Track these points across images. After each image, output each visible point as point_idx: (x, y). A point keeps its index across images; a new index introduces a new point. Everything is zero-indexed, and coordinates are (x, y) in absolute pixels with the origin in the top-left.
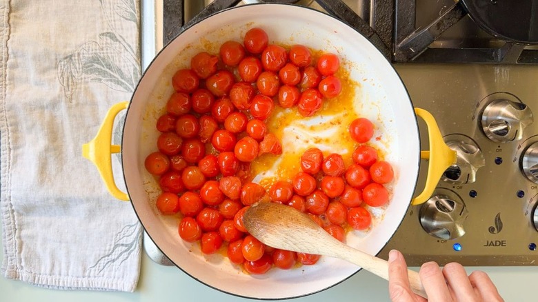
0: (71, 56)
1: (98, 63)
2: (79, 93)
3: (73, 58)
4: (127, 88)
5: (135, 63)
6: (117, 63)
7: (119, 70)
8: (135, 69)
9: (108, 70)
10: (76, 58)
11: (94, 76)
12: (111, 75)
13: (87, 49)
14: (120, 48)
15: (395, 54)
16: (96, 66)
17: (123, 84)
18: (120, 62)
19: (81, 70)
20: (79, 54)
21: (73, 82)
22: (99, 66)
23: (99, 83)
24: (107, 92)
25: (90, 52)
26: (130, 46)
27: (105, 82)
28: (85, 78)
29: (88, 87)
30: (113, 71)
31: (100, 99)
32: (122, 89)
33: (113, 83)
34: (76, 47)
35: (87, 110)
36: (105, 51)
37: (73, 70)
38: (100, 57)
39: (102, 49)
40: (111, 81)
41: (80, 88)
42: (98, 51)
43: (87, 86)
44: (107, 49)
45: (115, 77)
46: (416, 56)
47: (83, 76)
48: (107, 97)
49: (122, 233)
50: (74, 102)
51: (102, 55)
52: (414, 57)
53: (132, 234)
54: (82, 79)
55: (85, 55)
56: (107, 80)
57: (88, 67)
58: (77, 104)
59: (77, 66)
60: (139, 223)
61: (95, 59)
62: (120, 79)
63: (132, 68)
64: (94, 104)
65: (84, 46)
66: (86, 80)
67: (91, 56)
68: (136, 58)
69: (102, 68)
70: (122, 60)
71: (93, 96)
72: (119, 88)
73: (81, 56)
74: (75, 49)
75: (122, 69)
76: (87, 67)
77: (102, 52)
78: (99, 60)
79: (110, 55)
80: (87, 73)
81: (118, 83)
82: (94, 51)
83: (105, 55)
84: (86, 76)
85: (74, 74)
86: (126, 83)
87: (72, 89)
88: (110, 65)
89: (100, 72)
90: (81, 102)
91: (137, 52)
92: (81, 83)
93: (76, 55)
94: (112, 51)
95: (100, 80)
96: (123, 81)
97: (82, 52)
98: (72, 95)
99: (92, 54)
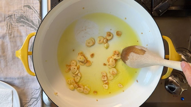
0: (11, 15)
1: (23, 19)
2: (15, 31)
3: (12, 16)
4: (35, 29)
5: (39, 18)
6: (31, 18)
7: (32, 22)
8: (39, 21)
9: (27, 21)
10: (13, 16)
11: (21, 24)
12: (28, 24)
13: (18, 12)
14: (32, 12)
15: (153, 13)
16: (22, 20)
17: (34, 27)
18: (32, 18)
19: (15, 22)
20: (14, 15)
21: (12, 27)
22: (23, 20)
23: (23, 27)
24: (27, 31)
25: (19, 14)
26: (36, 11)
27: (26, 27)
28: (17, 25)
29: (18, 29)
30: (29, 22)
31: (23, 34)
32: (33, 29)
33: (29, 27)
34: (13, 12)
35: (18, 40)
36: (26, 13)
37: (12, 22)
38: (24, 16)
39: (25, 13)
40: (28, 26)
41: (15, 30)
42: (23, 13)
43: (18, 28)
44: (27, 13)
45: (30, 24)
46: (162, 14)
47: (16, 24)
48: (27, 33)
49: (34, 93)
50: (12, 36)
51: (24, 15)
52: (161, 14)
53: (38, 93)
54: (16, 25)
55: (17, 15)
56: (27, 26)
57: (19, 20)
58: (14, 37)
59: (14, 20)
60: (41, 88)
61: (22, 17)
62: (32, 25)
63: (38, 20)
64: (21, 36)
65: (17, 11)
66: (18, 26)
67: (20, 15)
68: (39, 16)
69: (25, 21)
70: (33, 17)
71: (20, 33)
72: (32, 29)
73: (15, 15)
74: (12, 12)
75: (33, 21)
76: (18, 20)
77: (24, 14)
78: (23, 17)
79: (28, 15)
80: (18, 23)
81: (32, 27)
82: (21, 13)
83: (26, 15)
84: (18, 24)
85: (12, 23)
86: (35, 27)
87: (12, 30)
88: (28, 19)
89: (24, 22)
90: (15, 35)
91: (40, 14)
92: (15, 27)
93: (13, 15)
94: (29, 13)
95: (24, 26)
96: (34, 26)
97: (16, 14)
98: (11, 33)
99: (20, 14)
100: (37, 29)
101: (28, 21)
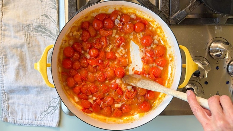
0: (29, 25)
1: (40, 28)
2: (33, 41)
4: (53, 39)
5: (56, 27)
6: (49, 28)
8: (57, 30)
9: (45, 31)
11: (39, 33)
12: (46, 33)
13: (36, 22)
14: (50, 21)
15: (170, 21)
16: (40, 29)
19: (33, 31)
21: (30, 36)
22: (41, 29)
23: (41, 37)
24: (45, 40)
25: (37, 23)
26: (54, 20)
27: (44, 36)
28: (35, 35)
29: (37, 39)
30: (47, 31)
31: (42, 43)
32: (51, 39)
33: (47, 37)
34: (31, 21)
35: (36, 49)
36: (43, 23)
37: (30, 31)
38: (41, 25)
40: (46, 35)
41: (33, 39)
45: (48, 34)
48: (45, 43)
49: (52, 101)
50: (30, 45)
52: (179, 22)
53: (56, 102)
54: (33, 35)
55: (35, 25)
58: (32, 46)
59: (32, 29)
60: (59, 97)
61: (39, 26)
62: (50, 35)
63: (55, 30)
64: (39, 46)
65: (34, 21)
66: (36, 35)
67: (37, 25)
68: (57, 25)
69: (42, 30)
70: (51, 26)
71: (38, 42)
73: (33, 25)
75: (51, 30)
76: (36, 30)
78: (41, 27)
80: (36, 32)
81: (50, 36)
82: (39, 23)
83: (43, 24)
84: (36, 34)
85: (30, 33)
86: (53, 36)
87: (30, 39)
88: (46, 29)
89: (41, 32)
90: (33, 45)
91: (57, 23)
92: (33, 37)
93: (31, 25)
94: (47, 23)
95: (42, 35)
96: (51, 35)
97: (33, 23)
98: (29, 42)
99: (38, 24)
101: (46, 30)
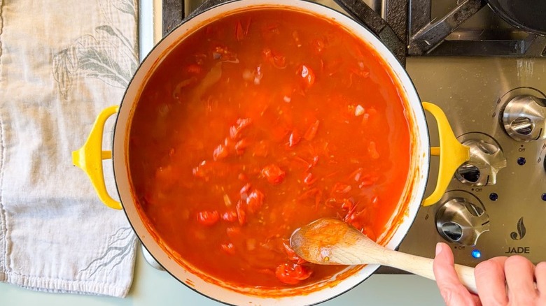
0: (66, 50)
1: (94, 58)
2: (75, 89)
3: (68, 53)
4: (123, 84)
5: (132, 57)
6: (115, 58)
7: (116, 66)
8: (133, 64)
9: (104, 65)
10: (72, 52)
11: (90, 71)
12: (108, 70)
13: (82, 43)
14: (117, 42)
15: (409, 47)
16: (92, 60)
17: (121, 80)
18: (117, 56)
19: (76, 65)
20: (74, 48)
21: (68, 77)
22: (95, 61)
23: (95, 80)
24: (104, 88)
25: (86, 46)
26: (127, 40)
27: (102, 78)
28: (81, 74)
29: (84, 83)
30: (109, 66)
31: (96, 95)
32: (119, 85)
33: (110, 79)
34: (71, 41)
35: (83, 107)
36: (101, 46)
37: (68, 65)
38: (97, 52)
39: (99, 44)
40: (108, 76)
41: (76, 84)
42: (94, 46)
43: (82, 82)
44: (104, 44)
45: (112, 73)
46: (431, 50)
47: (78, 72)
48: (104, 94)
49: (117, 235)
50: (69, 99)
51: (98, 49)
52: (429, 50)
53: (127, 237)
54: (77, 74)
55: (81, 50)
56: (104, 76)
57: (84, 61)
58: (73, 101)
59: (73, 61)
61: (91, 54)
62: (117, 75)
63: (130, 63)
64: (90, 101)
65: (79, 40)
66: (82, 75)
67: (86, 50)
68: (133, 52)
69: (99, 63)
70: (119, 54)
71: (88, 92)
72: (116, 83)
73: (77, 50)
74: (69, 43)
75: (120, 64)
76: (82, 62)
77: (98, 46)
78: (95, 55)
79: (107, 49)
80: (82, 68)
81: (116, 78)
82: (90, 46)
83: (102, 49)
84: (82, 71)
85: (69, 69)
86: (124, 79)
87: (67, 85)
88: (106, 60)
89: (96, 67)
90: (76, 98)
91: (135, 46)
92: (76, 79)
93: (72, 49)
94: (109, 46)
95: (97, 75)
96: (121, 77)
97: (77, 46)
98: (67, 92)
99: (88, 48)
100: (128, 83)
101: (106, 64)
